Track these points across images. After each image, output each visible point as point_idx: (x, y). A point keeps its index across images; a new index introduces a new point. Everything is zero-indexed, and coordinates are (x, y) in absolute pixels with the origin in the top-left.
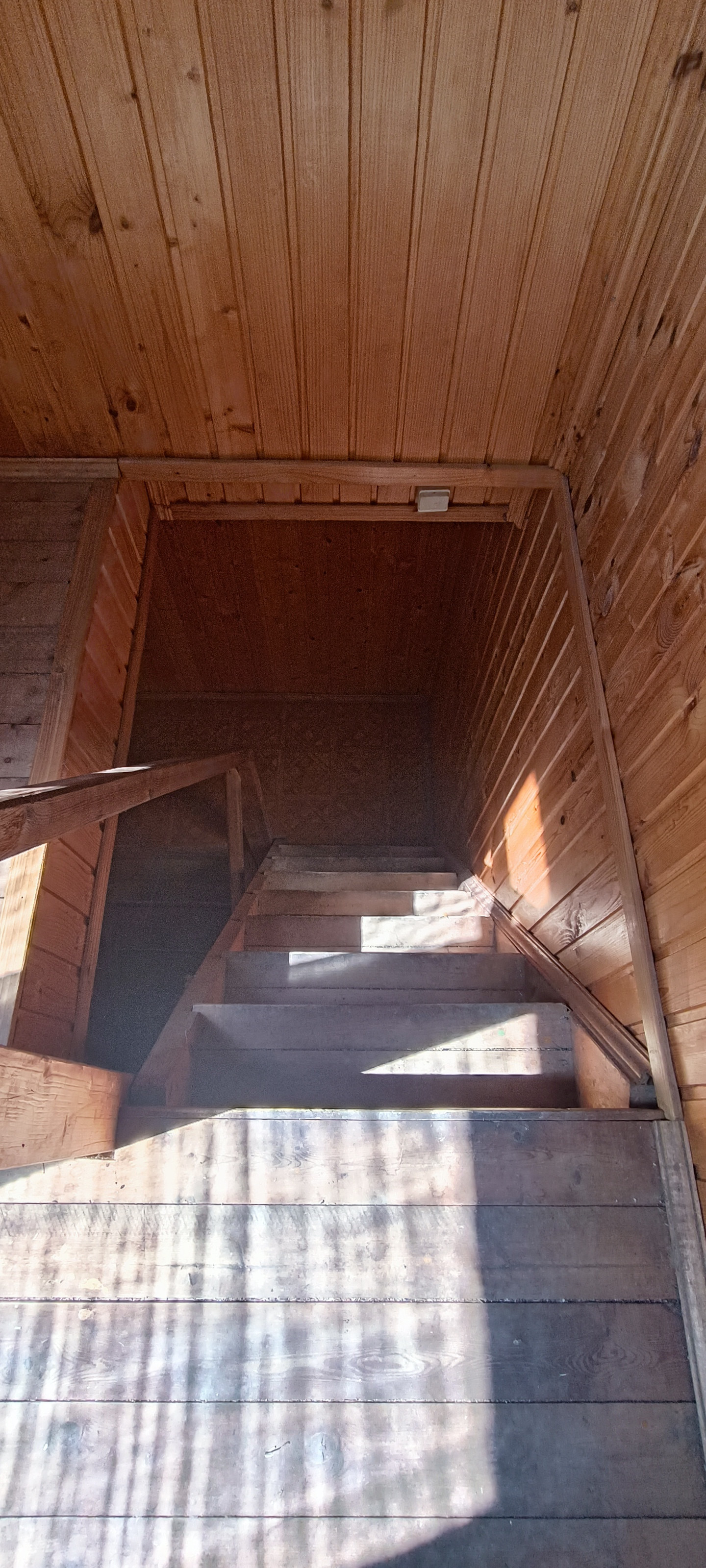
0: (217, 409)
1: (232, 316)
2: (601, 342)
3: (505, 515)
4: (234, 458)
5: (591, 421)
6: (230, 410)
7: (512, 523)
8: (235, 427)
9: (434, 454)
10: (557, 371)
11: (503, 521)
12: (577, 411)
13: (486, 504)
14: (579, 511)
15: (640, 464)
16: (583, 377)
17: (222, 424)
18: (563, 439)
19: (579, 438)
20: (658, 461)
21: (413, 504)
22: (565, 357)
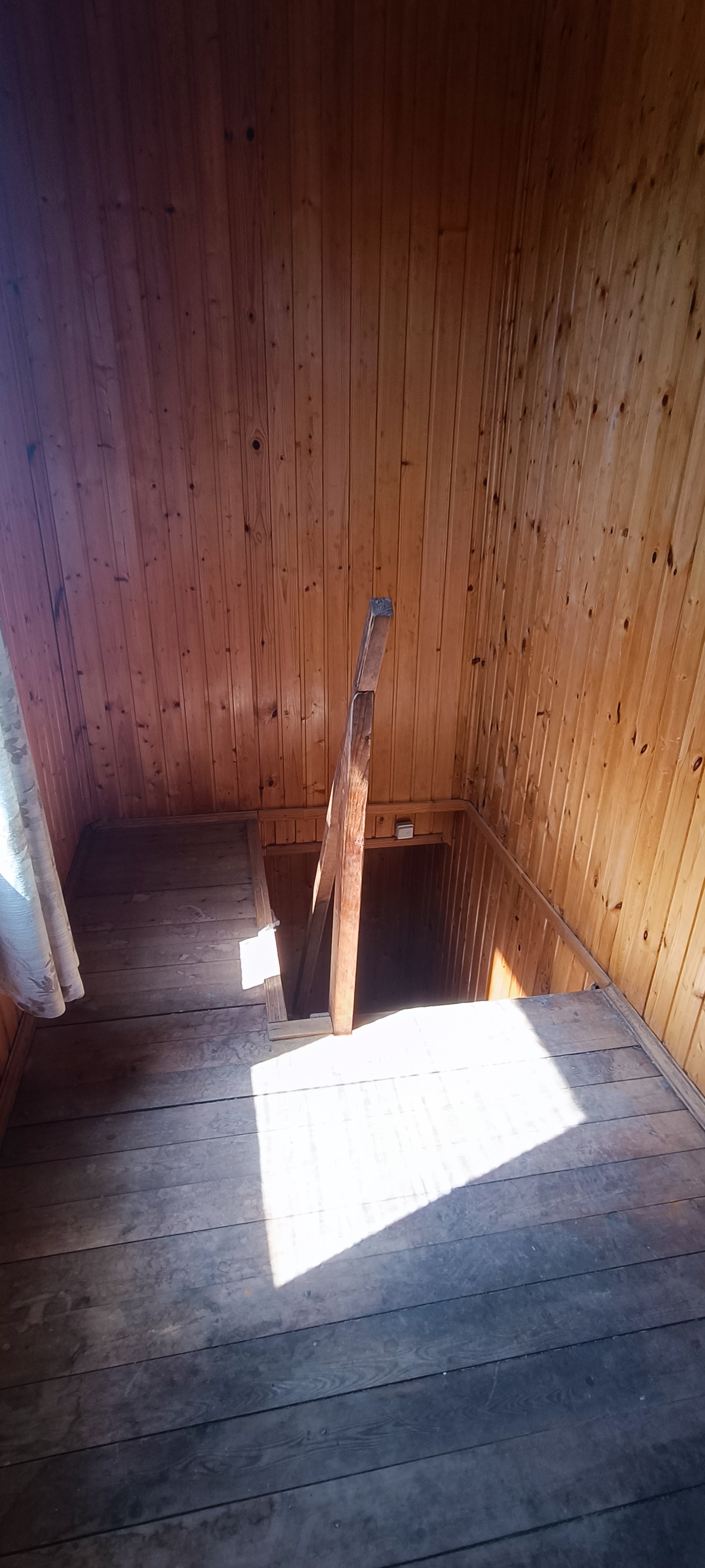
0: (309, 783)
1: (323, 744)
2: (470, 744)
3: (442, 838)
4: (314, 807)
5: (475, 773)
6: (315, 783)
7: (445, 843)
8: (316, 791)
9: (407, 798)
10: (456, 757)
11: (441, 842)
12: (468, 771)
13: (431, 834)
14: (480, 809)
15: (500, 770)
16: (467, 758)
17: (310, 790)
18: (464, 785)
19: (471, 782)
20: (507, 765)
21: (394, 837)
22: (458, 749)
